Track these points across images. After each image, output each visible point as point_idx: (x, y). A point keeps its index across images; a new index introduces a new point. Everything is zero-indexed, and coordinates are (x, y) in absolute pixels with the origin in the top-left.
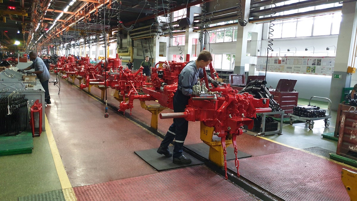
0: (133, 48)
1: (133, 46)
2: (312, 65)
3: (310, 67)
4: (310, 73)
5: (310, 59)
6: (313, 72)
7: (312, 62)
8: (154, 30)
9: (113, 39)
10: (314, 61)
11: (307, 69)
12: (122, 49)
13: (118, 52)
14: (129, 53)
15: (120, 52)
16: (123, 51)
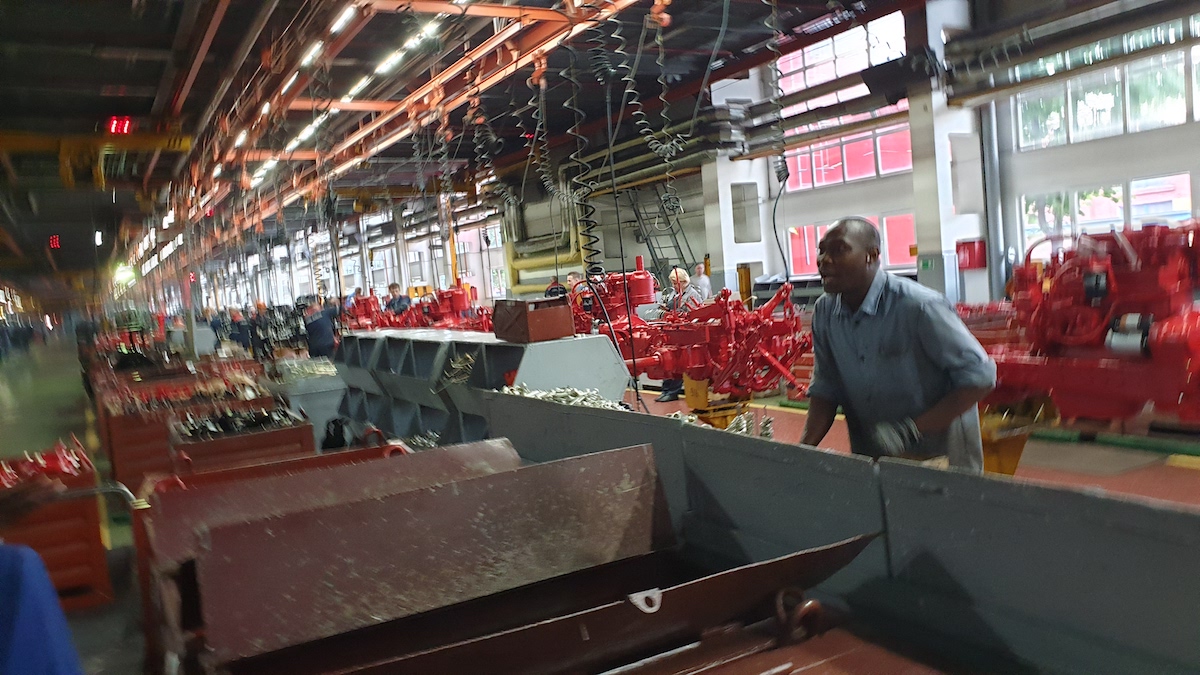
1: (589, 225)
8: (711, 138)
9: (480, 208)
12: (534, 243)
13: (511, 258)
14: (573, 251)
15: (521, 254)
16: (541, 248)
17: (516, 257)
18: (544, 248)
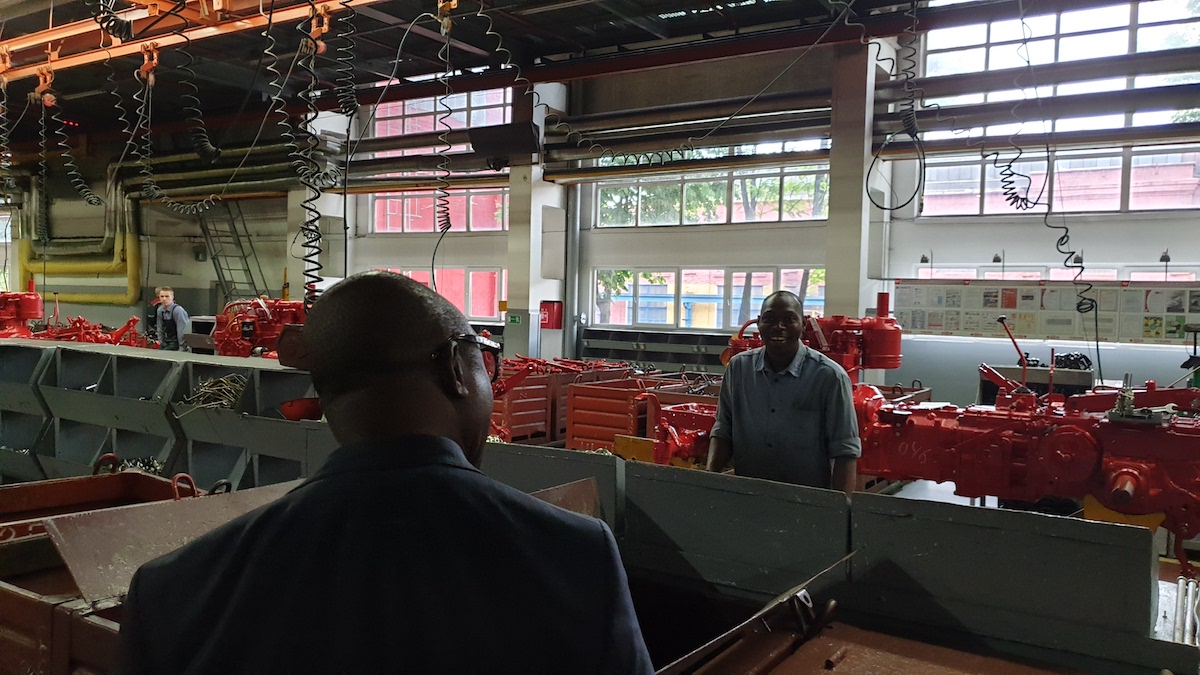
0: (142, 238)
1: (138, 231)
2: (1169, 310)
3: (1161, 319)
4: (1163, 339)
5: (1154, 289)
6: (1177, 335)
7: (1168, 302)
10: (1173, 298)
11: (1146, 325)
12: (63, 244)
13: (25, 258)
14: (117, 260)
15: (41, 255)
16: (70, 251)
17: (33, 258)
18: (75, 252)
